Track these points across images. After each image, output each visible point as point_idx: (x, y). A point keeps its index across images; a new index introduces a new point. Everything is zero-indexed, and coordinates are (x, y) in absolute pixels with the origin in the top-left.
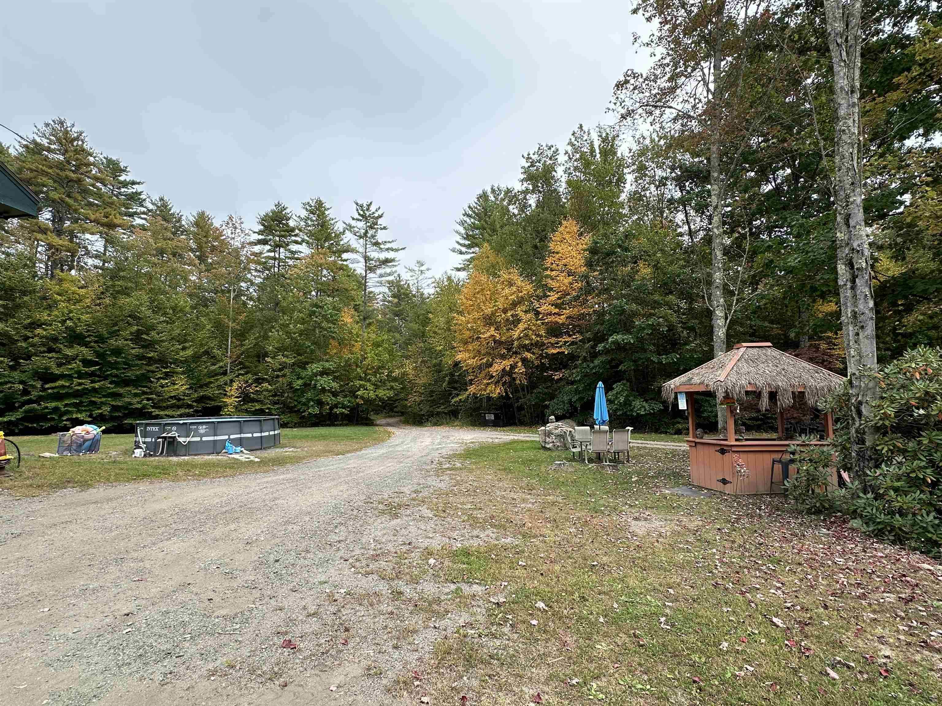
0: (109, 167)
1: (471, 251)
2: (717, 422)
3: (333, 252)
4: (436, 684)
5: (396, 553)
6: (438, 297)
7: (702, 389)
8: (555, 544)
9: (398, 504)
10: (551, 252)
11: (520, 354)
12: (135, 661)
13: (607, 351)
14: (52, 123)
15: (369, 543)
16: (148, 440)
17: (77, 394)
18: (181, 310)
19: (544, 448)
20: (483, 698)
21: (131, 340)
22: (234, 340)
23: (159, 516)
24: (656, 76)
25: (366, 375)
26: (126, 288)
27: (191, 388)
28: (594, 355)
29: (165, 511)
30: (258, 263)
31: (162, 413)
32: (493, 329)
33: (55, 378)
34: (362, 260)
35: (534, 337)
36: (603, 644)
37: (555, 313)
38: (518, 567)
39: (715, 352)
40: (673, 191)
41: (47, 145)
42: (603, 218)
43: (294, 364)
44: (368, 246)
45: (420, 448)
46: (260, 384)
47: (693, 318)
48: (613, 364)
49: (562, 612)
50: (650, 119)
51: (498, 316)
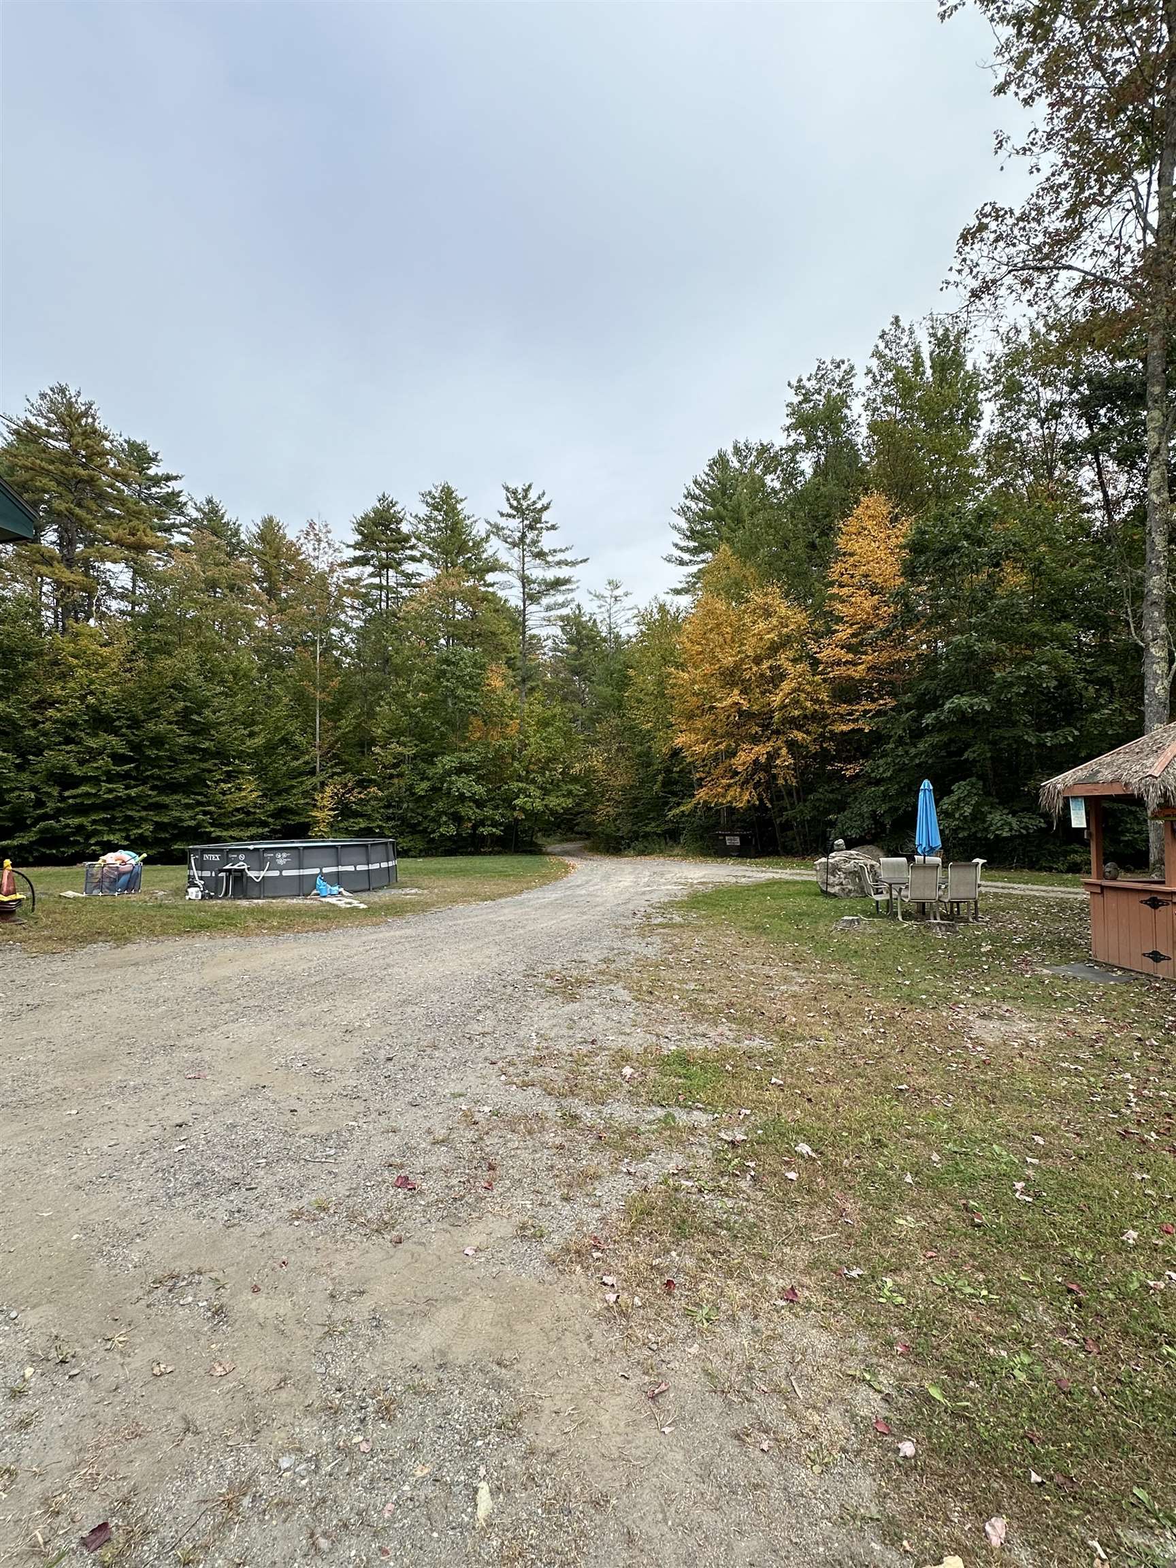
0: (132, 455)
1: (699, 559)
2: (1148, 852)
3: (471, 572)
4: (627, 1259)
5: (571, 1055)
6: (642, 641)
7: (1117, 790)
8: (836, 1052)
9: (577, 979)
10: (838, 554)
11: (784, 733)
12: (191, 1191)
13: (940, 727)
14: (50, 393)
15: (530, 1040)
16: (207, 874)
17: (106, 806)
18: (246, 676)
19: (826, 894)
20: (702, 1286)
21: (177, 723)
22: (324, 720)
23: (222, 987)
24: (1040, 211)
25: (528, 772)
26: (165, 643)
27: (264, 795)
28: (918, 734)
29: (230, 979)
30: (355, 595)
31: (224, 833)
32: (736, 692)
33: (75, 782)
34: (518, 583)
35: (808, 704)
36: (908, 1218)
37: (847, 662)
38: (770, 1087)
39: (1147, 723)
40: (1075, 427)
41: (44, 427)
42: (936, 488)
43: (415, 757)
44: (526, 559)
45: (617, 890)
46: (365, 788)
47: (1107, 662)
48: (954, 749)
49: (841, 1163)
50: (1029, 294)
51: (746, 669)
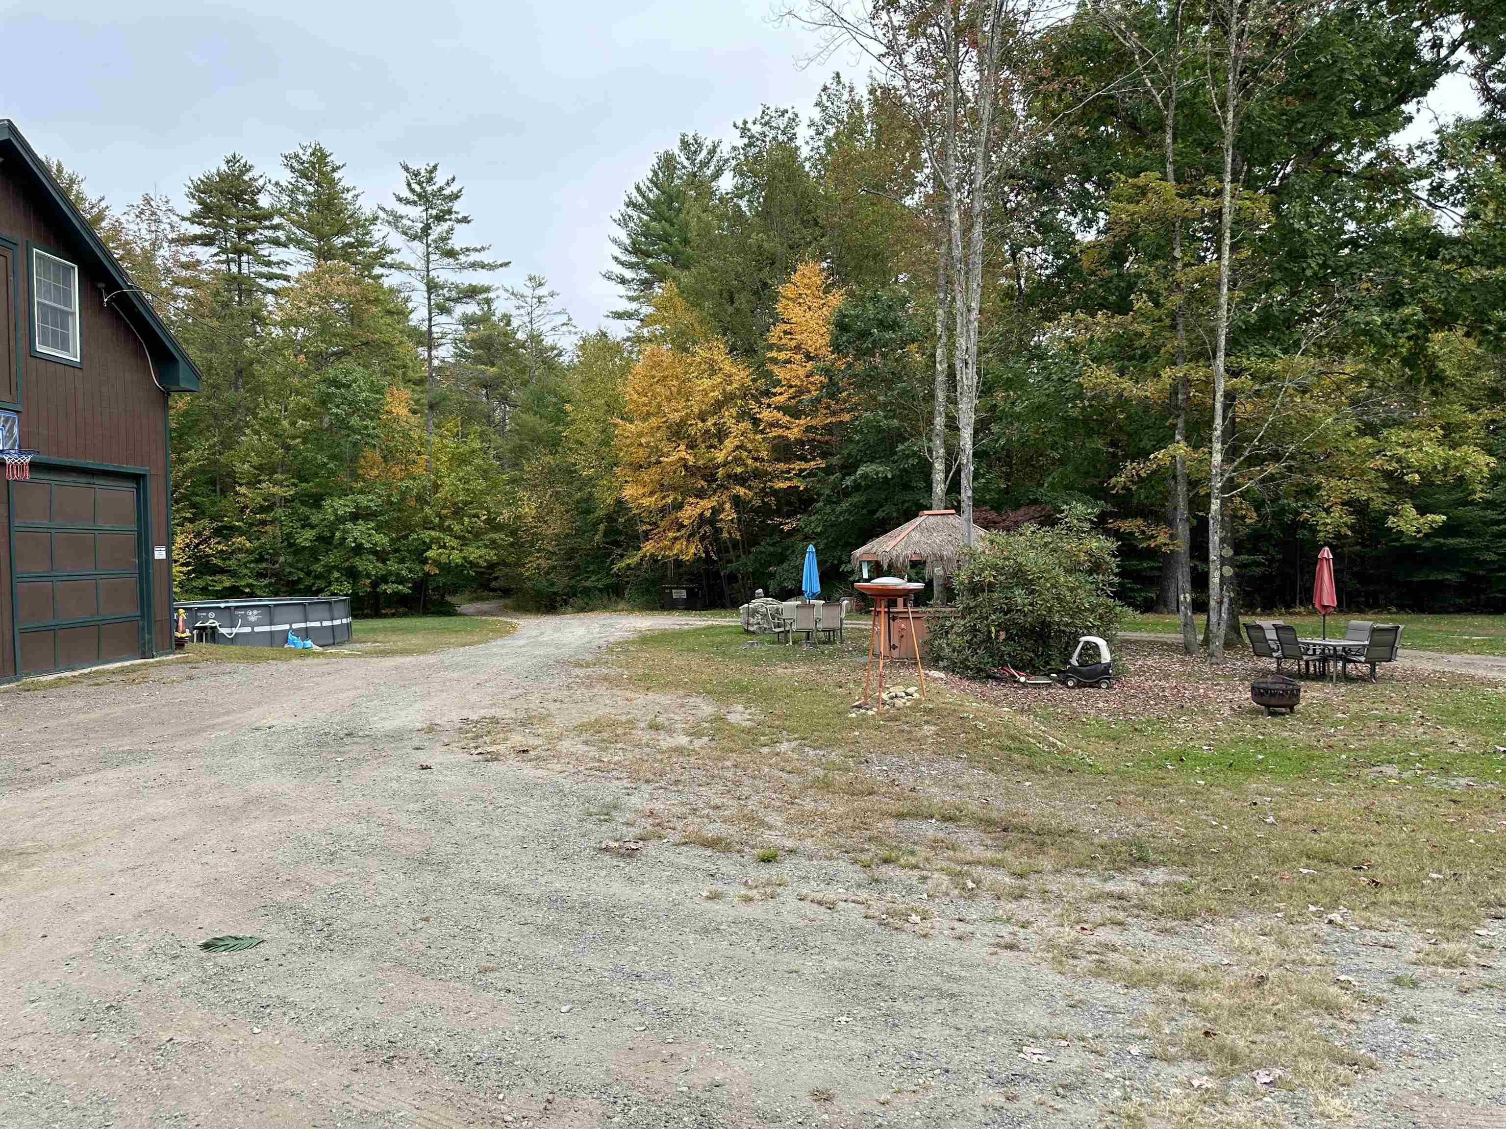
10: (777, 319)
11: (727, 489)
13: (857, 487)
19: (747, 632)
25: (441, 519)
32: (682, 447)
35: (750, 462)
37: (784, 424)
43: (294, 499)
44: (432, 257)
51: (691, 425)
